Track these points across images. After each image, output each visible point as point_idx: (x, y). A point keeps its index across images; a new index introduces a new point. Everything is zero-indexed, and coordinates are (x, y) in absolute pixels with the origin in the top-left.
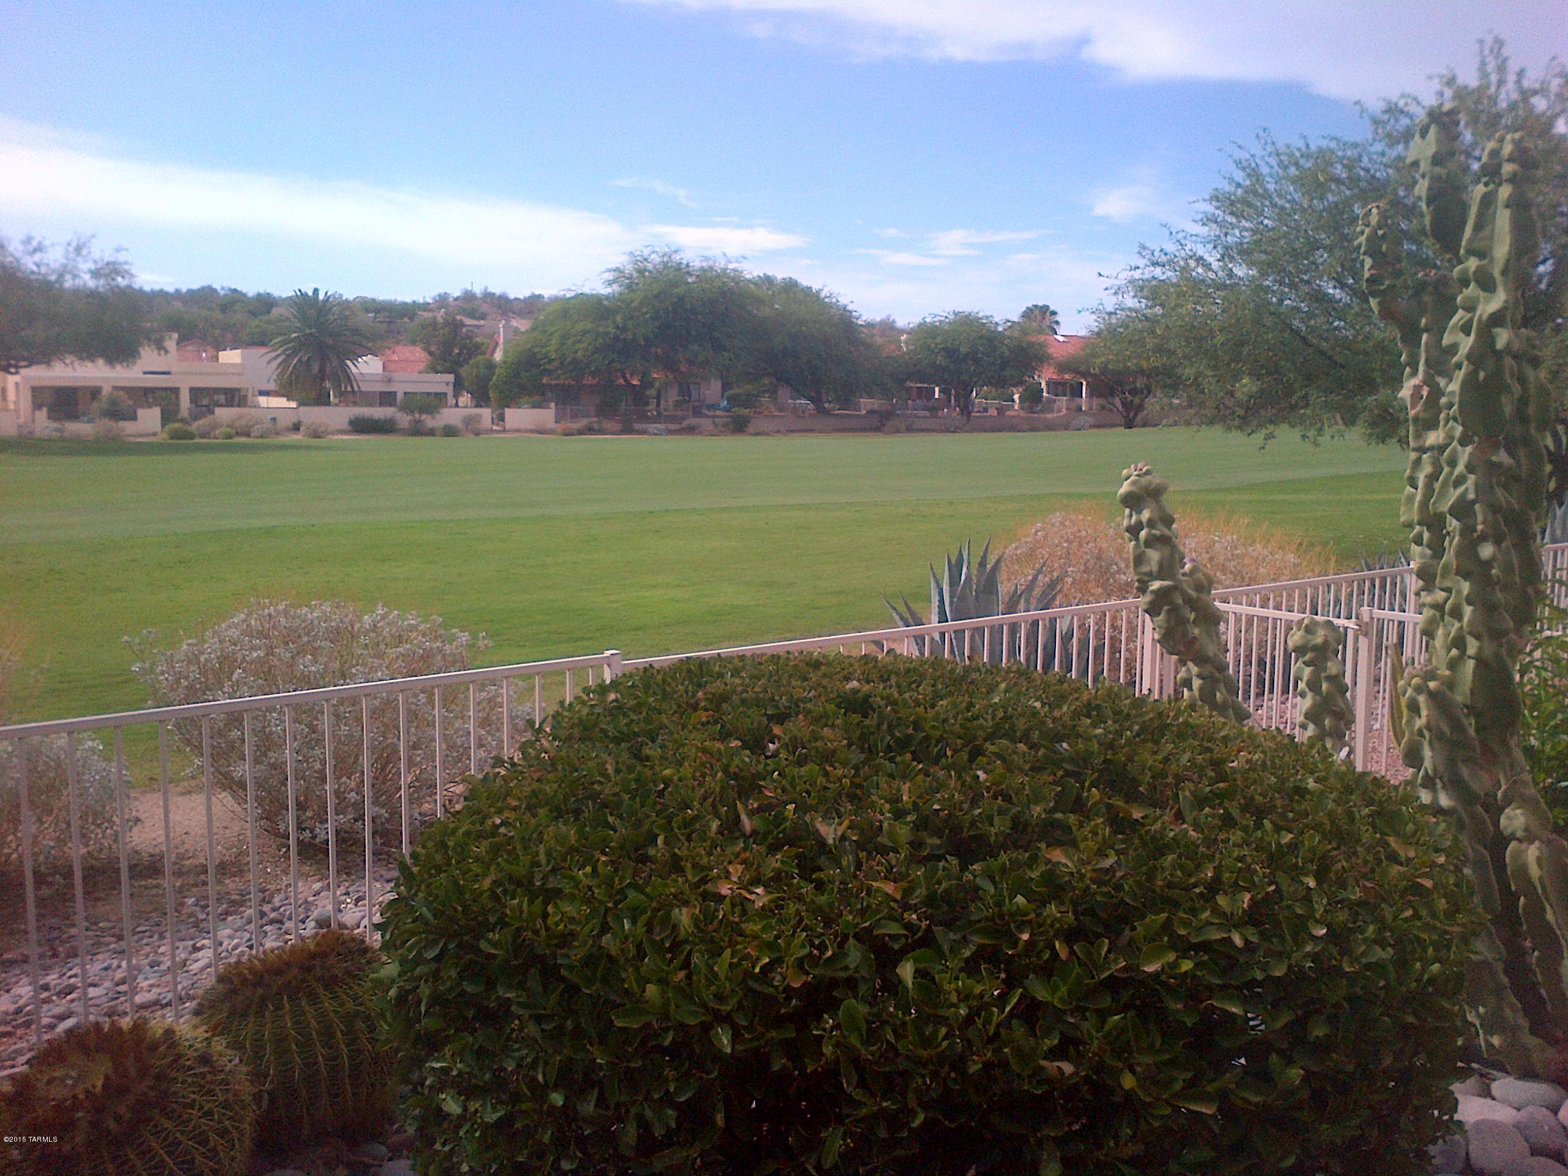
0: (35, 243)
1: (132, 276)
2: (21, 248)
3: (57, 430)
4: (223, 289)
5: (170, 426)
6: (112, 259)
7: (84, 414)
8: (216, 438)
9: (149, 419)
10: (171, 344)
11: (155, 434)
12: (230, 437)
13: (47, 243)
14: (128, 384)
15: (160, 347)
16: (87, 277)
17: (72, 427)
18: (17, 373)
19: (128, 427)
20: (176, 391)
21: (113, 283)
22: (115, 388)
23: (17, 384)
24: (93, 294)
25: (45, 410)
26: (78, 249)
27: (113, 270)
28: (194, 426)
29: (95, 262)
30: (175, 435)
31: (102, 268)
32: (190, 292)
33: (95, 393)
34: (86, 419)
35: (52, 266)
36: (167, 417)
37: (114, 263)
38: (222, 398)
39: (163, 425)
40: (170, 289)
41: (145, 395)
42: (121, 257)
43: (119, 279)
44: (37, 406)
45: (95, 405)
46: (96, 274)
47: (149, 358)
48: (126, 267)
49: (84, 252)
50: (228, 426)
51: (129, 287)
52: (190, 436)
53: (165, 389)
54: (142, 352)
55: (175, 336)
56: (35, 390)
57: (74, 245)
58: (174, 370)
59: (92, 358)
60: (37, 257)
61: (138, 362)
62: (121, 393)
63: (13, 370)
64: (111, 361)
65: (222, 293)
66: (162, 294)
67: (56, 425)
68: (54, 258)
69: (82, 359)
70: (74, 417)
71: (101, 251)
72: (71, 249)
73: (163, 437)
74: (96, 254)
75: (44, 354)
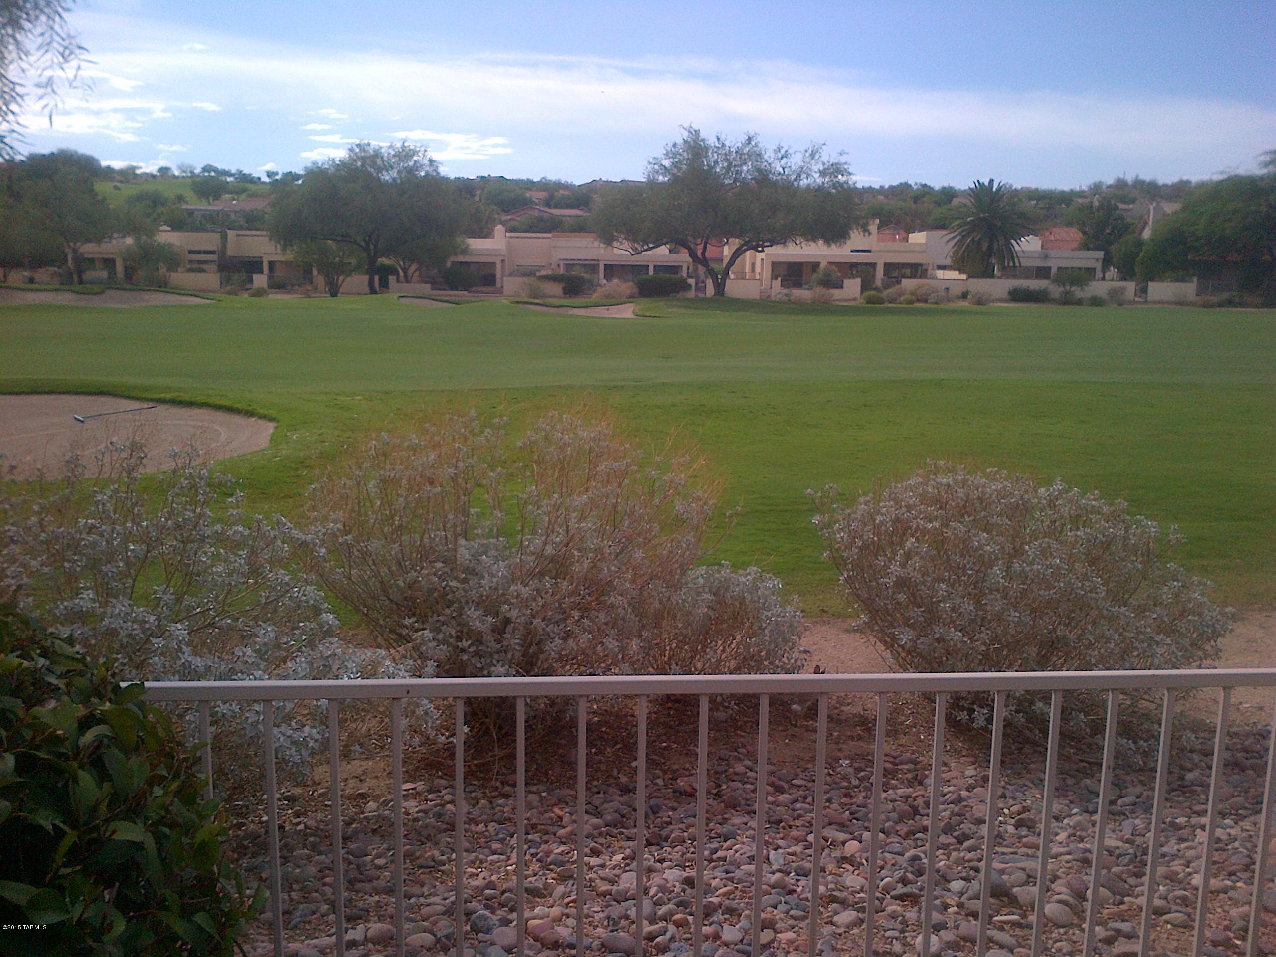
0: (783, 151)
1: (850, 174)
2: (772, 155)
3: (786, 295)
4: (916, 184)
5: (867, 293)
6: (836, 161)
7: (806, 283)
8: (900, 303)
9: (852, 287)
10: (873, 227)
11: (855, 299)
12: (911, 302)
13: (790, 151)
14: (837, 260)
15: (866, 230)
16: (817, 176)
17: (797, 293)
18: (763, 251)
19: (836, 293)
20: (873, 265)
21: (835, 180)
22: (830, 263)
23: (762, 259)
24: (820, 189)
25: (779, 279)
26: (813, 155)
27: (836, 169)
28: (886, 293)
29: (824, 164)
30: (870, 301)
31: (828, 169)
32: (892, 188)
33: (815, 266)
34: (807, 286)
35: (793, 168)
36: (864, 287)
37: (837, 164)
38: (908, 271)
39: (862, 293)
40: (877, 186)
41: (850, 268)
42: (843, 159)
43: (840, 177)
44: (774, 277)
45: (815, 276)
46: (823, 173)
47: (856, 239)
48: (846, 167)
49: (817, 157)
50: (912, 294)
51: (847, 183)
52: (881, 301)
53: (866, 264)
54: (852, 235)
55: (877, 221)
56: (774, 265)
57: (810, 151)
58: (873, 249)
59: (814, 239)
60: (783, 161)
61: (848, 242)
62: (834, 267)
63: (760, 249)
64: (828, 241)
65: (915, 188)
66: (870, 190)
67: (786, 291)
68: (795, 161)
69: (808, 240)
70: (798, 285)
71: (828, 156)
72: (807, 154)
73: (861, 301)
74: (825, 158)
75: (780, 238)
